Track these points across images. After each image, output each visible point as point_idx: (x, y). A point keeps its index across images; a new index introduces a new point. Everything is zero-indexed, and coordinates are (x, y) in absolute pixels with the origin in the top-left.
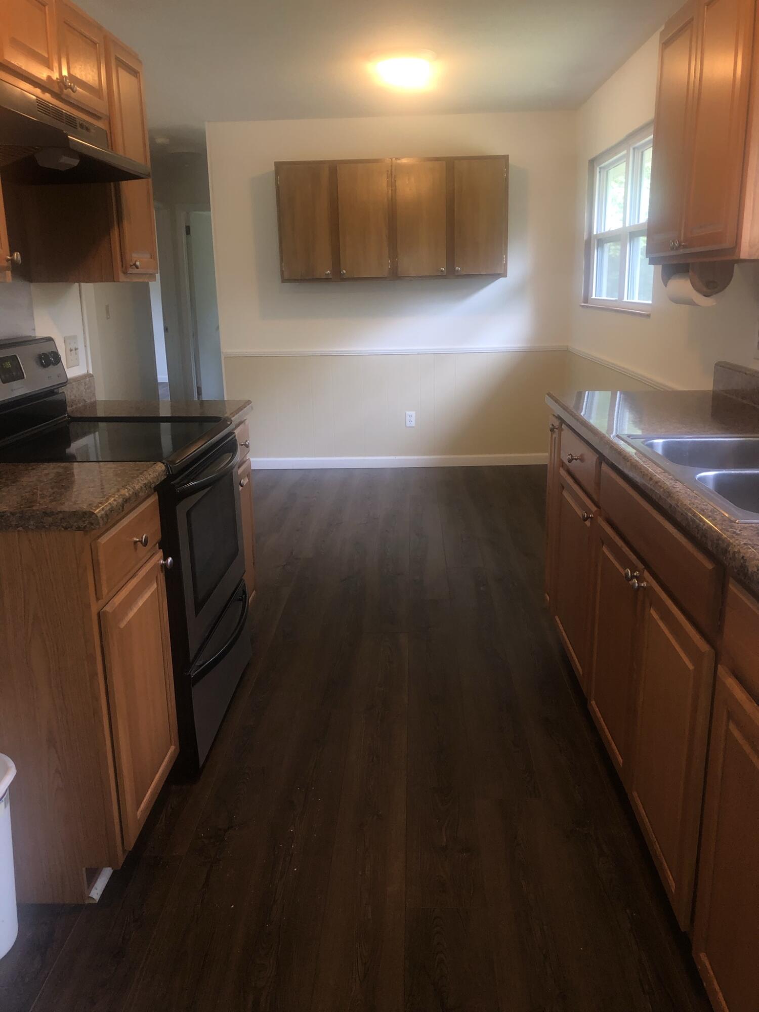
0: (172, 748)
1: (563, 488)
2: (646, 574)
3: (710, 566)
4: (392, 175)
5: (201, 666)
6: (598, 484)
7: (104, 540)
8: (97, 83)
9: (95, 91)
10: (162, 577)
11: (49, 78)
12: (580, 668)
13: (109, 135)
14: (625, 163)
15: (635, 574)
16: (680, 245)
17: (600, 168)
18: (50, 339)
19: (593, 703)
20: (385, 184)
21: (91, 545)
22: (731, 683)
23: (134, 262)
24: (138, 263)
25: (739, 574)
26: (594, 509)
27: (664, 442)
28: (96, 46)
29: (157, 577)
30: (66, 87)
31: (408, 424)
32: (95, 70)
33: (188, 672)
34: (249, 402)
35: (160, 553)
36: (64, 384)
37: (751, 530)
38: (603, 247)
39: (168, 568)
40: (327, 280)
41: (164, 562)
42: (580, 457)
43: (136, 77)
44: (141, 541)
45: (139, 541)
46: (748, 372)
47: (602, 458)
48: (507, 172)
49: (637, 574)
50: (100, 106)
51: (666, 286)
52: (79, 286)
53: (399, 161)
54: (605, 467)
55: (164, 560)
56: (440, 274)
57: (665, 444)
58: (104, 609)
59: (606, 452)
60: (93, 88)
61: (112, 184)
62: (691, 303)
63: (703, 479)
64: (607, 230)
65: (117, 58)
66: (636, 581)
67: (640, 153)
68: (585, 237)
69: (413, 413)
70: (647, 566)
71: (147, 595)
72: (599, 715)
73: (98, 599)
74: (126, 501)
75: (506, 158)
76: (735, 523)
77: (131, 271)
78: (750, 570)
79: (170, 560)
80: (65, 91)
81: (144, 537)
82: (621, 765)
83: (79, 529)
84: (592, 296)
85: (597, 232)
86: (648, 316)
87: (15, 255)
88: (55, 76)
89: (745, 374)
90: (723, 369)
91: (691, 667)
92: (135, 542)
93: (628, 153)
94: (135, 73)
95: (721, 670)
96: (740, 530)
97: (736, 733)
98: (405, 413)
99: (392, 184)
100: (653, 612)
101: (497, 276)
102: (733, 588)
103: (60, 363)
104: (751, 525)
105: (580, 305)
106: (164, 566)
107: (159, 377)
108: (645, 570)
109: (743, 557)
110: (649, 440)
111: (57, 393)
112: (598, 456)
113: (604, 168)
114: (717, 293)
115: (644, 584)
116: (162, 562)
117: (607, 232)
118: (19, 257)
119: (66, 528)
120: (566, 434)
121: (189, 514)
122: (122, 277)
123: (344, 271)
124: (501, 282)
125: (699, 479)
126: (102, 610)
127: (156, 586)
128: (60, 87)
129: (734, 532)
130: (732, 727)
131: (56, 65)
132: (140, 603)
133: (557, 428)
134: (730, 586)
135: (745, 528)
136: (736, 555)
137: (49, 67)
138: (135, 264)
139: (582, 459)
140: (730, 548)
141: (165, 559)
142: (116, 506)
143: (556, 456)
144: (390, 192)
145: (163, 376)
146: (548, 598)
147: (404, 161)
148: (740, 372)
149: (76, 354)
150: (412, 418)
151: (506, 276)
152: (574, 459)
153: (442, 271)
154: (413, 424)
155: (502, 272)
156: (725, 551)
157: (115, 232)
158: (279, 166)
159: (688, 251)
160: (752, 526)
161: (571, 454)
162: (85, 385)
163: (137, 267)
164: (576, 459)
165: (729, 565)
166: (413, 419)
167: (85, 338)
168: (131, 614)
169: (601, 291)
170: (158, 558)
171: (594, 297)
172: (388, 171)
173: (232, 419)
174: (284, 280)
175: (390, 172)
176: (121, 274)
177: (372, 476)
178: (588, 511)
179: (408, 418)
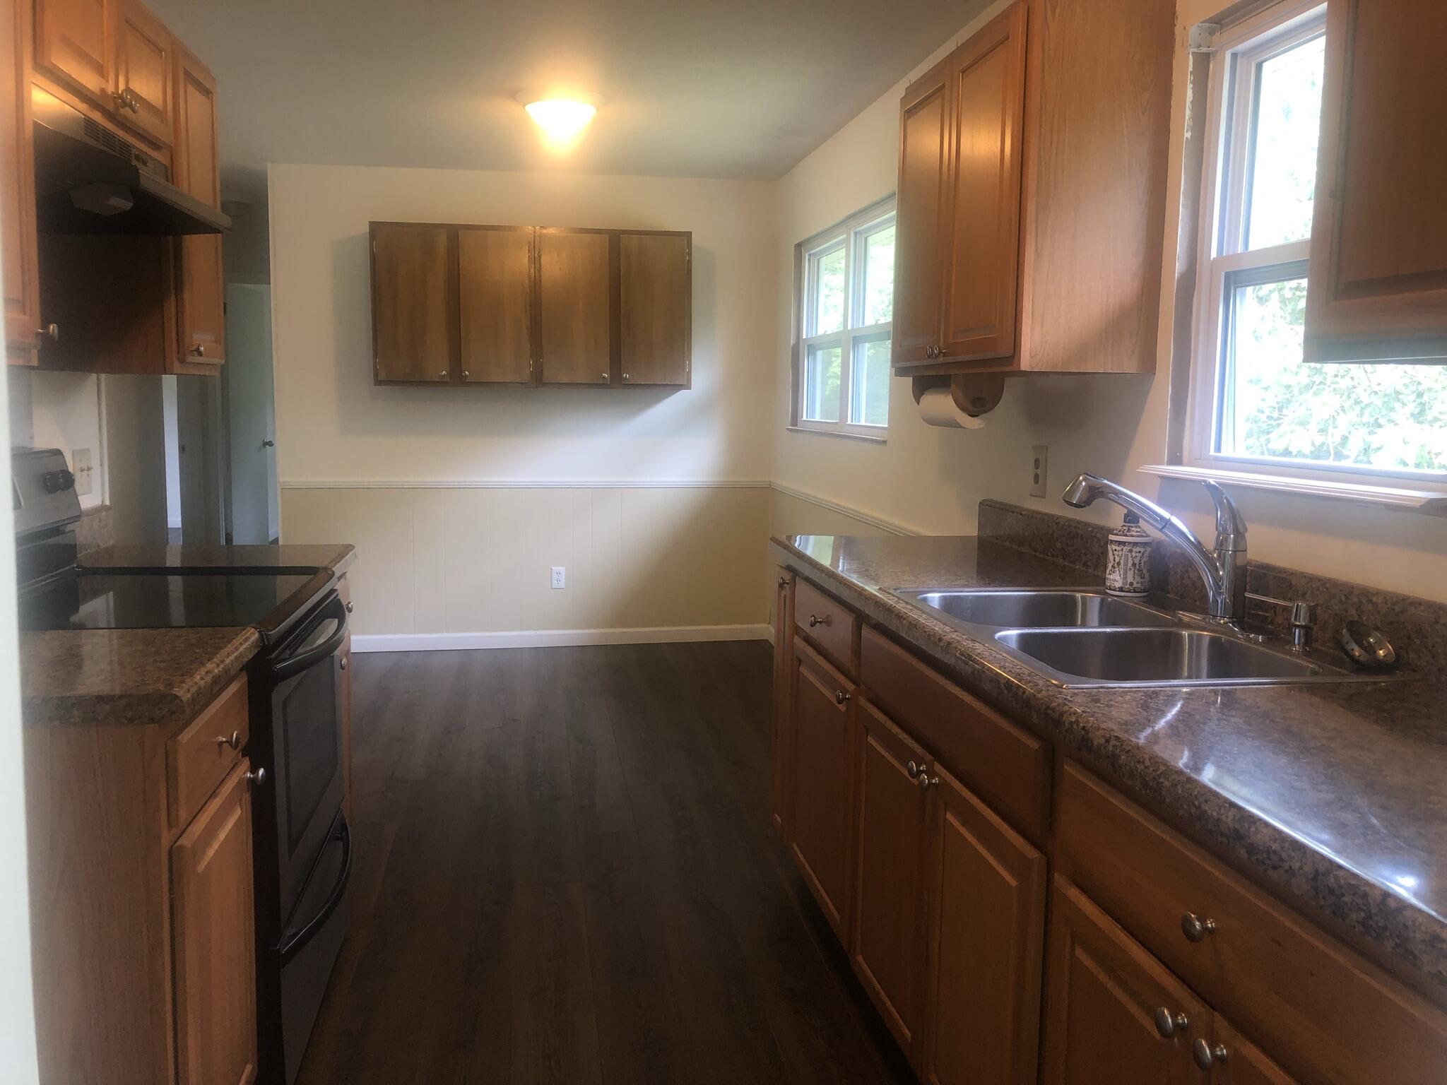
0: (249, 1068)
1: (800, 662)
2: (938, 767)
3: (1034, 745)
4: (534, 247)
5: (294, 936)
6: (857, 652)
7: (185, 737)
8: (161, 102)
9: (159, 113)
10: (247, 797)
11: (103, 90)
12: (836, 913)
13: (170, 171)
14: (844, 249)
15: (921, 768)
16: (940, 352)
17: (810, 255)
18: (58, 453)
19: (860, 958)
20: (526, 260)
21: (166, 744)
22: (1074, 893)
23: (196, 347)
24: (202, 349)
25: (1080, 750)
26: (851, 687)
27: (940, 597)
28: (162, 54)
29: (241, 800)
30: (125, 104)
31: (555, 584)
32: (160, 86)
33: (276, 946)
34: (350, 548)
35: (246, 763)
36: (77, 518)
37: (1085, 696)
38: (815, 355)
39: (258, 783)
40: (441, 383)
41: (252, 776)
42: (826, 620)
43: (208, 98)
44: (229, 742)
45: (226, 742)
46: (1024, 513)
47: (860, 618)
48: (690, 254)
49: (923, 768)
50: (163, 133)
51: (918, 404)
52: (98, 379)
53: (544, 231)
54: (866, 632)
55: (252, 772)
56: (601, 382)
57: (944, 599)
58: (179, 843)
59: (869, 610)
60: (156, 108)
61: (170, 238)
62: (954, 424)
63: (1004, 638)
64: (820, 332)
65: (187, 73)
66: (926, 777)
67: (863, 239)
68: (792, 342)
69: (562, 569)
70: (938, 756)
71: (229, 825)
72: (869, 972)
73: (170, 827)
74: (216, 680)
75: (688, 235)
76: (1062, 688)
77: (190, 359)
78: (1095, 744)
79: (261, 771)
80: (121, 110)
81: (235, 735)
82: (909, 1040)
83: (152, 720)
84: (802, 418)
85: (807, 335)
86: (885, 442)
87: (52, 327)
88: (110, 89)
89: (1021, 514)
90: (990, 510)
91: (1013, 883)
92: (221, 744)
93: (848, 238)
94: (207, 93)
95: (1059, 879)
96: (1071, 697)
97: (1087, 961)
98: (551, 569)
99: (536, 260)
100: (949, 816)
101: (678, 387)
102: (1070, 769)
103: (72, 488)
104: (1081, 690)
105: (788, 429)
106: (252, 782)
107: (169, 519)
108: (935, 762)
109: (1084, 728)
110: (921, 594)
111: (64, 532)
112: (854, 616)
113: (815, 254)
114: (985, 412)
115: (936, 780)
116: (249, 775)
117: (820, 336)
118: (56, 331)
119: (131, 720)
120: (802, 589)
121: (285, 704)
122: (177, 366)
123: (467, 372)
124: (683, 393)
125: (999, 639)
126: (176, 844)
127: (240, 812)
128: (116, 105)
129: (1066, 699)
130: (1080, 954)
131: (112, 76)
132: (222, 835)
133: (788, 583)
134: (1065, 767)
135: (1076, 694)
136: (1075, 727)
137: (103, 76)
138: (198, 350)
139: (828, 622)
140: (1064, 719)
141: (254, 770)
142: (205, 686)
143: (787, 619)
144: (532, 271)
145: (174, 519)
146: (779, 820)
147: (551, 231)
148: (1013, 512)
149: (88, 475)
150: (560, 574)
151: (690, 389)
152: (818, 622)
153: (604, 378)
154: (562, 584)
155: (685, 383)
156: (1058, 723)
157: (171, 304)
158: (375, 227)
159: (950, 359)
160: (1083, 692)
161: (813, 616)
162: (100, 522)
163: (200, 354)
164: (820, 622)
165: (1065, 739)
166: (563, 577)
167: (101, 453)
168: (211, 852)
169: (814, 411)
170: (243, 772)
171: (804, 418)
172: (529, 243)
173: (333, 569)
174: (378, 382)
175: (532, 243)
176: (176, 364)
177: (502, 660)
178: (845, 691)
179: (555, 576)
